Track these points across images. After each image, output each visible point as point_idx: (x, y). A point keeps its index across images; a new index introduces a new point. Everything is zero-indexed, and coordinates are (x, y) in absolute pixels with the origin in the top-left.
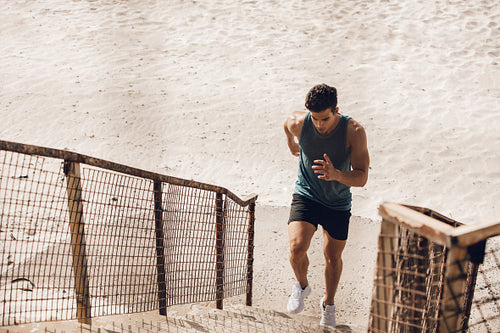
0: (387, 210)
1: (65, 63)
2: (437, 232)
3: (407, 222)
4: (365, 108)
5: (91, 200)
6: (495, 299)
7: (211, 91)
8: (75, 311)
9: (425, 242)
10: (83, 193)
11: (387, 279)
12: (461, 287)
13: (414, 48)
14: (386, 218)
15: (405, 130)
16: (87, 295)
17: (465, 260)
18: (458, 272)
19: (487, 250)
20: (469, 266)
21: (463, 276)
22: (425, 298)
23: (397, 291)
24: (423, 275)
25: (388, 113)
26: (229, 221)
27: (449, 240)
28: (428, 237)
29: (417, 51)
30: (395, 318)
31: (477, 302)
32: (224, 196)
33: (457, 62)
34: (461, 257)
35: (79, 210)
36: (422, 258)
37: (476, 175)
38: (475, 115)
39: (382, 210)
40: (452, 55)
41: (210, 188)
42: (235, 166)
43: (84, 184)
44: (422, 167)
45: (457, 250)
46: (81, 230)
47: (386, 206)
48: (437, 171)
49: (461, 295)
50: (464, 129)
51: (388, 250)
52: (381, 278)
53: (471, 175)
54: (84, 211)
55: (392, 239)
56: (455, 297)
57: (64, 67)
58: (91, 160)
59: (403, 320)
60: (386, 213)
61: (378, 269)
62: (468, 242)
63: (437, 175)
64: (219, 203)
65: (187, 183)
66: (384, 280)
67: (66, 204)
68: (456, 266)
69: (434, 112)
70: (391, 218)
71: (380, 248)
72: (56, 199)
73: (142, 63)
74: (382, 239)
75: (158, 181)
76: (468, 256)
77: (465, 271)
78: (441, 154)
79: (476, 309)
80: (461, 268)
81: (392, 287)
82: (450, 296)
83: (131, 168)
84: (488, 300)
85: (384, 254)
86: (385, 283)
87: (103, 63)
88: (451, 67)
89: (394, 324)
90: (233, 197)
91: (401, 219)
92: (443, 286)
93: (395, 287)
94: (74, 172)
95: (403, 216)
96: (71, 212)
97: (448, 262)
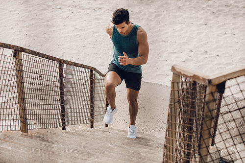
0: (175, 68)
1: (15, 11)
2: (201, 78)
3: (186, 74)
4: (164, 32)
5: (27, 71)
6: (230, 112)
7: (88, 24)
8: (20, 126)
9: (195, 83)
10: (23, 67)
11: (176, 104)
12: (213, 106)
13: (188, 3)
14: (175, 72)
15: (184, 42)
16: (26, 119)
17: (215, 92)
18: (212, 98)
19: (226, 86)
20: (217, 95)
21: (214, 100)
22: (195, 112)
23: (181, 110)
24: (194, 100)
25: (175, 34)
26: (96, 84)
27: (207, 81)
28: (196, 80)
29: (190, 4)
30: (180, 123)
31: (221, 114)
32: (94, 71)
33: (209, 10)
34: (213, 90)
35: (21, 76)
36: (193, 91)
37: (219, 64)
38: (218, 35)
39: (173, 69)
40: (207, 6)
41: (87, 67)
42: (99, 60)
43: (24, 63)
44: (192, 60)
45: (211, 86)
46: (22, 86)
47: (175, 66)
48: (199, 62)
49: (213, 110)
50: (213, 42)
51: (176, 88)
52: (173, 103)
53: (216, 64)
54: (24, 76)
55: (178, 83)
56: (210, 111)
57: (15, 13)
58: (27, 51)
59: (184, 123)
60: (175, 70)
61: (171, 99)
62: (217, 82)
63: (200, 64)
64: (92, 75)
65: (75, 64)
66: (174, 104)
67: (15, 72)
68: (211, 95)
69: (198, 33)
70: (178, 72)
71: (172, 88)
72: (10, 70)
73: (53, 10)
74: (173, 83)
75: (61, 63)
76: (217, 90)
77: (215, 98)
78: (202, 54)
79: (221, 117)
80: (213, 96)
81: (178, 107)
82: (208, 110)
83: (47, 56)
84: (227, 113)
85: (174, 91)
86: (175, 106)
87: (34, 10)
88: (207, 12)
89: (179, 126)
90: (98, 72)
91: (182, 73)
92: (204, 105)
93: (179, 107)
94: (19, 56)
95: (183, 71)
96: (17, 76)
97: (207, 93)
